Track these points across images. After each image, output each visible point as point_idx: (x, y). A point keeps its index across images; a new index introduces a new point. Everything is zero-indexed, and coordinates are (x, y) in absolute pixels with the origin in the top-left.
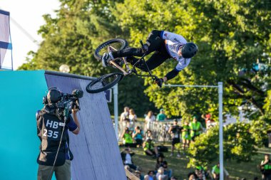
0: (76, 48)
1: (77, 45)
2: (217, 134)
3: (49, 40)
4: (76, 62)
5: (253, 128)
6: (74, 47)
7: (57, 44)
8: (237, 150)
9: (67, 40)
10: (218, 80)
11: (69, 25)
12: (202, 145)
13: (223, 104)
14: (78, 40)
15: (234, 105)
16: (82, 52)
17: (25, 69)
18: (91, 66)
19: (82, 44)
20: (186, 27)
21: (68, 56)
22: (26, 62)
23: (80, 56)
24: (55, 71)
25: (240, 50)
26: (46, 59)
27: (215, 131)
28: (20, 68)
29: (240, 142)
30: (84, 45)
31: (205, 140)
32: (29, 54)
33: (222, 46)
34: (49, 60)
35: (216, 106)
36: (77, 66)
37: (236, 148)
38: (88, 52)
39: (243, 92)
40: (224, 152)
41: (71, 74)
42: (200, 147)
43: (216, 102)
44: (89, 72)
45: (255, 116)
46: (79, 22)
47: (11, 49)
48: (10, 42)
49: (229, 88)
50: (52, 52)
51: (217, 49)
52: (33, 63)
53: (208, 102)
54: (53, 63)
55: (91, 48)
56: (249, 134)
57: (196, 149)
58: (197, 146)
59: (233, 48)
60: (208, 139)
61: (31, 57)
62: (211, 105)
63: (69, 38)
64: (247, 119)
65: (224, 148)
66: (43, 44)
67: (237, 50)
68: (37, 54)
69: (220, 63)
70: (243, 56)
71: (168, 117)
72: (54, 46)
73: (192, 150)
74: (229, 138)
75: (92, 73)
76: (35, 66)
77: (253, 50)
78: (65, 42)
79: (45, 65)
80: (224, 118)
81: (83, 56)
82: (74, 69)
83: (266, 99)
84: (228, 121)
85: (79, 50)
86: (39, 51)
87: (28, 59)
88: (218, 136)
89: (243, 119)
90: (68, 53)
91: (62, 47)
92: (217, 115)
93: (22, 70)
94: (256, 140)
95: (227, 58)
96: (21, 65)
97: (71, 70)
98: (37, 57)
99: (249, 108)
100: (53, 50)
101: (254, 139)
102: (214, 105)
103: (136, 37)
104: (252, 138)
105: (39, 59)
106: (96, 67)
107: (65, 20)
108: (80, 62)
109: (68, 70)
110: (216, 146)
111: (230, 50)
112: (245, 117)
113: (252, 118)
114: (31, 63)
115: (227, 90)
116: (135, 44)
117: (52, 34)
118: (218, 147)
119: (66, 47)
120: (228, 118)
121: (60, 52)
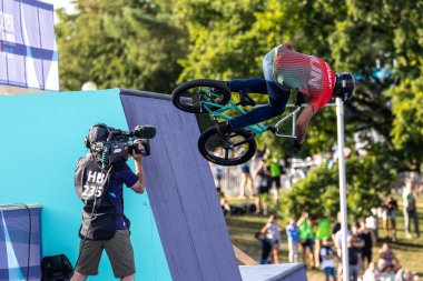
0: (103, 57)
1: (104, 52)
7: (73, 52)
9: (90, 46)
11: (91, 23)
12: (301, 194)
14: (105, 44)
16: (112, 64)
19: (111, 50)
20: (269, 15)
23: (109, 69)
27: (319, 174)
30: (116, 51)
31: (305, 187)
42: (299, 198)
46: (106, 18)
50: (68, 66)
54: (70, 82)
55: (126, 57)
57: (291, 201)
58: (293, 197)
59: (341, 47)
60: (309, 186)
62: (311, 133)
63: (92, 43)
67: (346, 49)
72: (71, 57)
73: (285, 203)
78: (87, 49)
81: (113, 68)
83: (395, 122)
85: (108, 61)
90: (92, 65)
91: (82, 56)
99: (369, 135)
100: (70, 62)
102: (317, 133)
103: (198, 36)
107: (85, 16)
116: (197, 46)
117: (68, 38)
119: (88, 57)
121: (80, 64)
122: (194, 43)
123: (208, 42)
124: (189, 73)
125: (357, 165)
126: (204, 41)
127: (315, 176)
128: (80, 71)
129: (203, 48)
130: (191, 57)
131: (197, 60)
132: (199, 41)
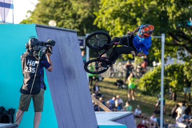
0: (61, 9)
1: (62, 6)
2: (159, 72)
3: (42, 3)
4: (61, 19)
5: (185, 68)
6: (60, 7)
7: (48, 5)
8: (174, 83)
9: (55, 3)
10: (162, 32)
12: (149, 80)
13: (165, 50)
14: (63, 3)
15: (172, 50)
16: (65, 12)
17: (25, 23)
18: (72, 22)
19: (65, 6)
21: (55, 14)
22: (26, 19)
23: (64, 14)
24: (46, 25)
25: (178, 11)
26: (40, 17)
27: (158, 70)
28: (21, 23)
29: (176, 77)
30: (67, 6)
31: (151, 76)
32: (28, 12)
33: (165, 8)
34: (42, 17)
35: (160, 51)
36: (62, 21)
37: (173, 82)
38: (70, 12)
39: (180, 41)
40: (164, 85)
41: (58, 27)
42: (147, 81)
43: (160, 49)
44: (70, 26)
45: (187, 59)
47: (13, 8)
48: (12, 3)
49: (169, 38)
50: (44, 11)
51: (161, 10)
52: (31, 19)
53: (154, 49)
54: (45, 19)
55: (72, 9)
56: (183, 72)
57: (144, 82)
58: (145, 81)
59: (173, 10)
60: (153, 75)
61: (29, 15)
62: (156, 51)
64: (181, 61)
65: (164, 82)
66: (38, 5)
67: (175, 11)
68: (33, 13)
69: (163, 20)
70: (180, 15)
71: (125, 59)
72: (45, 7)
73: (142, 83)
74: (169, 74)
75: (72, 27)
76: (31, 21)
77: (188, 11)
78: (54, 4)
79: (39, 21)
80: (165, 60)
81: (66, 14)
82: (60, 23)
84: (168, 62)
85: (63, 10)
86: (35, 10)
87: (27, 16)
88: (160, 73)
89: (179, 61)
90: (56, 12)
91: (51, 7)
92: (161, 58)
93: (23, 24)
94: (188, 76)
95: (169, 16)
96: (22, 21)
97: (57, 24)
98: (33, 15)
99: (183, 52)
100: (45, 10)
101: (186, 76)
102: (158, 51)
103: (104, 1)
104: (185, 75)
105: (35, 16)
106: (75, 23)
108: (64, 19)
109: (55, 25)
110: (159, 81)
111: (171, 11)
112: (180, 59)
113: (185, 60)
114: (29, 19)
115: (168, 39)
116: (103, 6)
118: (161, 82)
119: (54, 8)
120: (169, 60)
121: (50, 11)
122: (102, 5)
123: (109, 4)
124: (99, 19)
125: (176, 66)
126: (107, 3)
127: (156, 71)
128: (50, 14)
129: (106, 7)
130: (100, 11)
131: (103, 14)
132: (105, 3)
